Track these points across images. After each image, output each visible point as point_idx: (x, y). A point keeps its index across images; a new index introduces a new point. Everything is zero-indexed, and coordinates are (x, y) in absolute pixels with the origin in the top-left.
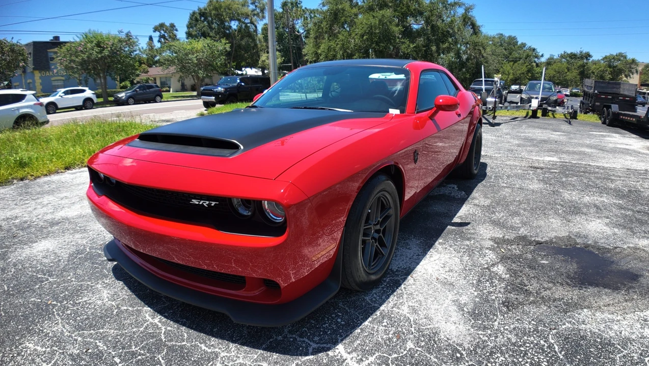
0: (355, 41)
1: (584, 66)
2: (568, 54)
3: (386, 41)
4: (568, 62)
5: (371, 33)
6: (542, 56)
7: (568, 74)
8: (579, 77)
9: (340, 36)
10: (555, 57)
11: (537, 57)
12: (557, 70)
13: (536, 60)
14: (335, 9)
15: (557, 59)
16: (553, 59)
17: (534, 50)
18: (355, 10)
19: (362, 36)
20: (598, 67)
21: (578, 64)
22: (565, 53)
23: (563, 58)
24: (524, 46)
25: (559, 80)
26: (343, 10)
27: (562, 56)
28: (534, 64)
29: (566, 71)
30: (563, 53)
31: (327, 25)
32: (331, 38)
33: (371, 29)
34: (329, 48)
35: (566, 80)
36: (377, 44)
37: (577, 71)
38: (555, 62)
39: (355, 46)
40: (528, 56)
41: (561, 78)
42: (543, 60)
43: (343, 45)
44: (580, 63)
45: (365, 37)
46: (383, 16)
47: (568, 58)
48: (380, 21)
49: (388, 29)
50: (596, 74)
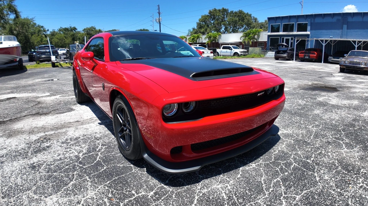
1: (74, 35)
2: (63, 29)
4: (64, 33)
6: (48, 30)
7: (66, 40)
8: (72, 41)
10: (55, 31)
11: (45, 31)
12: (59, 38)
13: (44, 33)
15: (57, 32)
16: (55, 32)
17: (42, 27)
20: (82, 35)
21: (71, 34)
22: (61, 28)
23: (61, 31)
24: (35, 25)
25: (62, 44)
27: (60, 30)
28: (44, 36)
29: (65, 38)
30: (60, 28)
35: (65, 44)
37: (70, 38)
38: (56, 34)
40: (39, 31)
41: (63, 43)
42: (48, 33)
44: (72, 33)
47: (64, 31)
50: (81, 39)
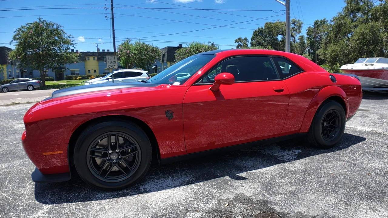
0: (352, 45)
3: (374, 44)
5: (363, 39)
9: (341, 42)
14: (339, 23)
18: (354, 23)
19: (356, 41)
26: (345, 23)
31: (333, 34)
32: (335, 43)
33: (363, 36)
34: (333, 50)
36: (367, 46)
39: (352, 48)
43: (342, 47)
45: (358, 41)
46: (372, 26)
48: (371, 30)
49: (376, 35)
